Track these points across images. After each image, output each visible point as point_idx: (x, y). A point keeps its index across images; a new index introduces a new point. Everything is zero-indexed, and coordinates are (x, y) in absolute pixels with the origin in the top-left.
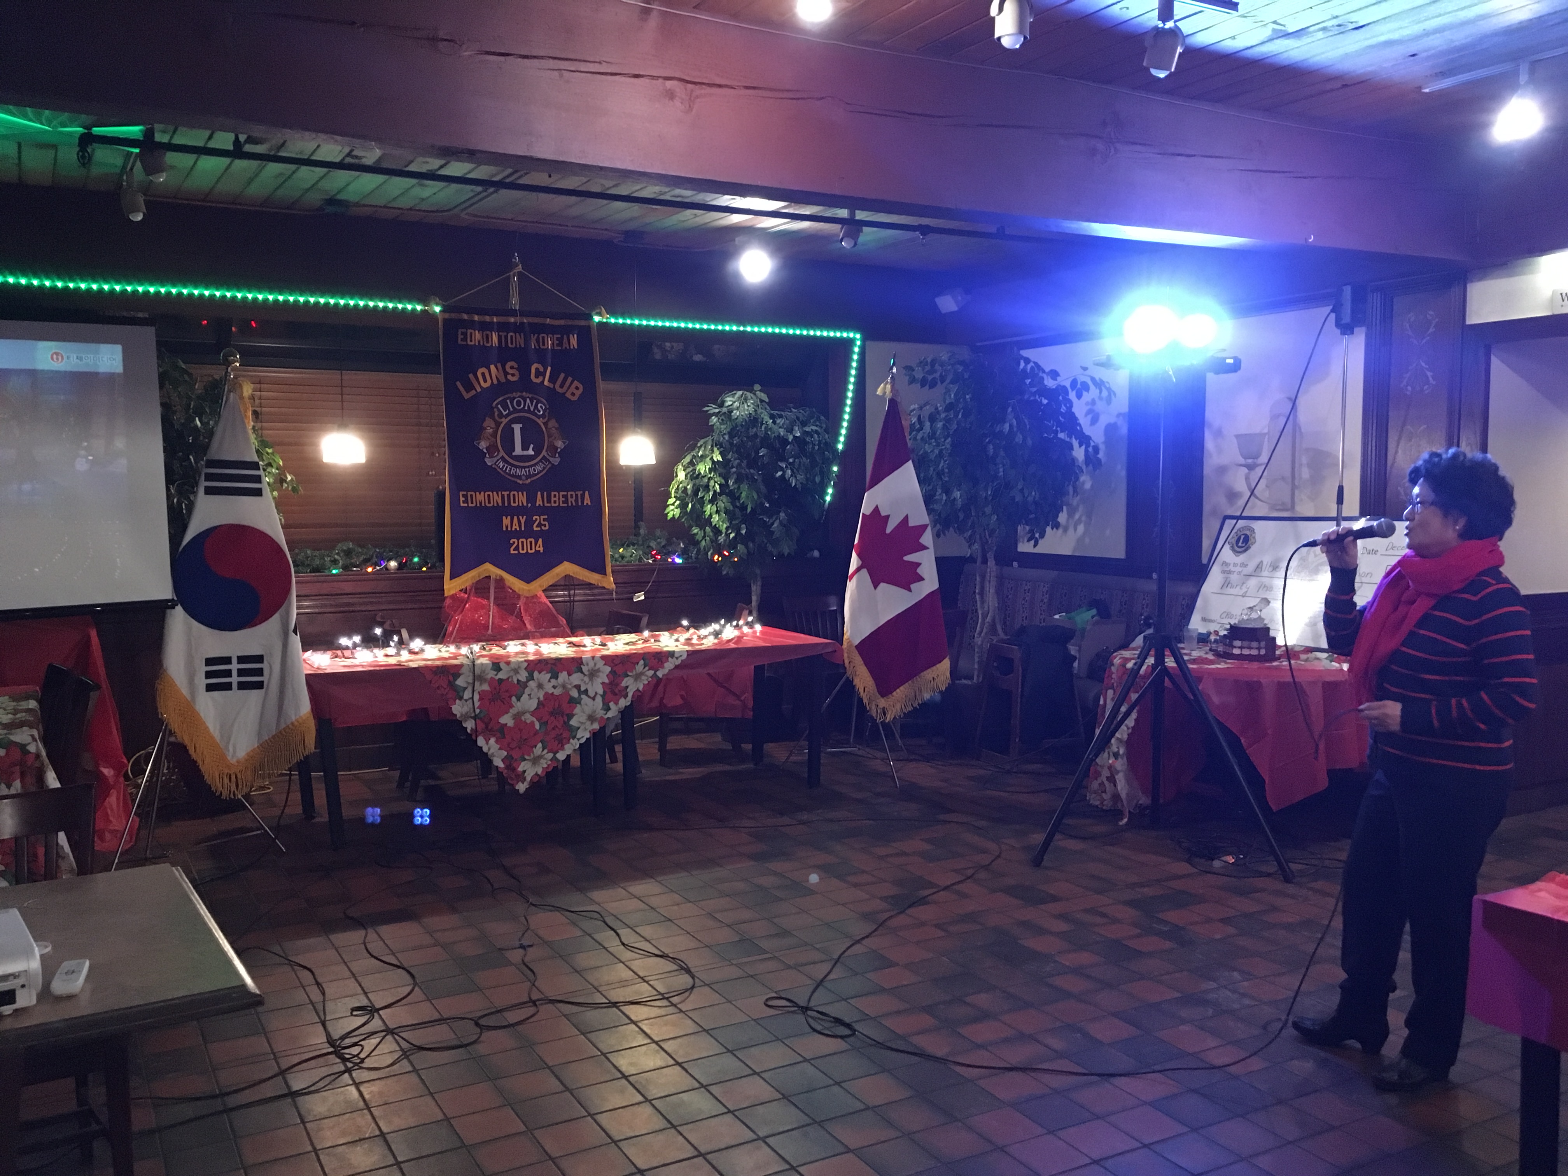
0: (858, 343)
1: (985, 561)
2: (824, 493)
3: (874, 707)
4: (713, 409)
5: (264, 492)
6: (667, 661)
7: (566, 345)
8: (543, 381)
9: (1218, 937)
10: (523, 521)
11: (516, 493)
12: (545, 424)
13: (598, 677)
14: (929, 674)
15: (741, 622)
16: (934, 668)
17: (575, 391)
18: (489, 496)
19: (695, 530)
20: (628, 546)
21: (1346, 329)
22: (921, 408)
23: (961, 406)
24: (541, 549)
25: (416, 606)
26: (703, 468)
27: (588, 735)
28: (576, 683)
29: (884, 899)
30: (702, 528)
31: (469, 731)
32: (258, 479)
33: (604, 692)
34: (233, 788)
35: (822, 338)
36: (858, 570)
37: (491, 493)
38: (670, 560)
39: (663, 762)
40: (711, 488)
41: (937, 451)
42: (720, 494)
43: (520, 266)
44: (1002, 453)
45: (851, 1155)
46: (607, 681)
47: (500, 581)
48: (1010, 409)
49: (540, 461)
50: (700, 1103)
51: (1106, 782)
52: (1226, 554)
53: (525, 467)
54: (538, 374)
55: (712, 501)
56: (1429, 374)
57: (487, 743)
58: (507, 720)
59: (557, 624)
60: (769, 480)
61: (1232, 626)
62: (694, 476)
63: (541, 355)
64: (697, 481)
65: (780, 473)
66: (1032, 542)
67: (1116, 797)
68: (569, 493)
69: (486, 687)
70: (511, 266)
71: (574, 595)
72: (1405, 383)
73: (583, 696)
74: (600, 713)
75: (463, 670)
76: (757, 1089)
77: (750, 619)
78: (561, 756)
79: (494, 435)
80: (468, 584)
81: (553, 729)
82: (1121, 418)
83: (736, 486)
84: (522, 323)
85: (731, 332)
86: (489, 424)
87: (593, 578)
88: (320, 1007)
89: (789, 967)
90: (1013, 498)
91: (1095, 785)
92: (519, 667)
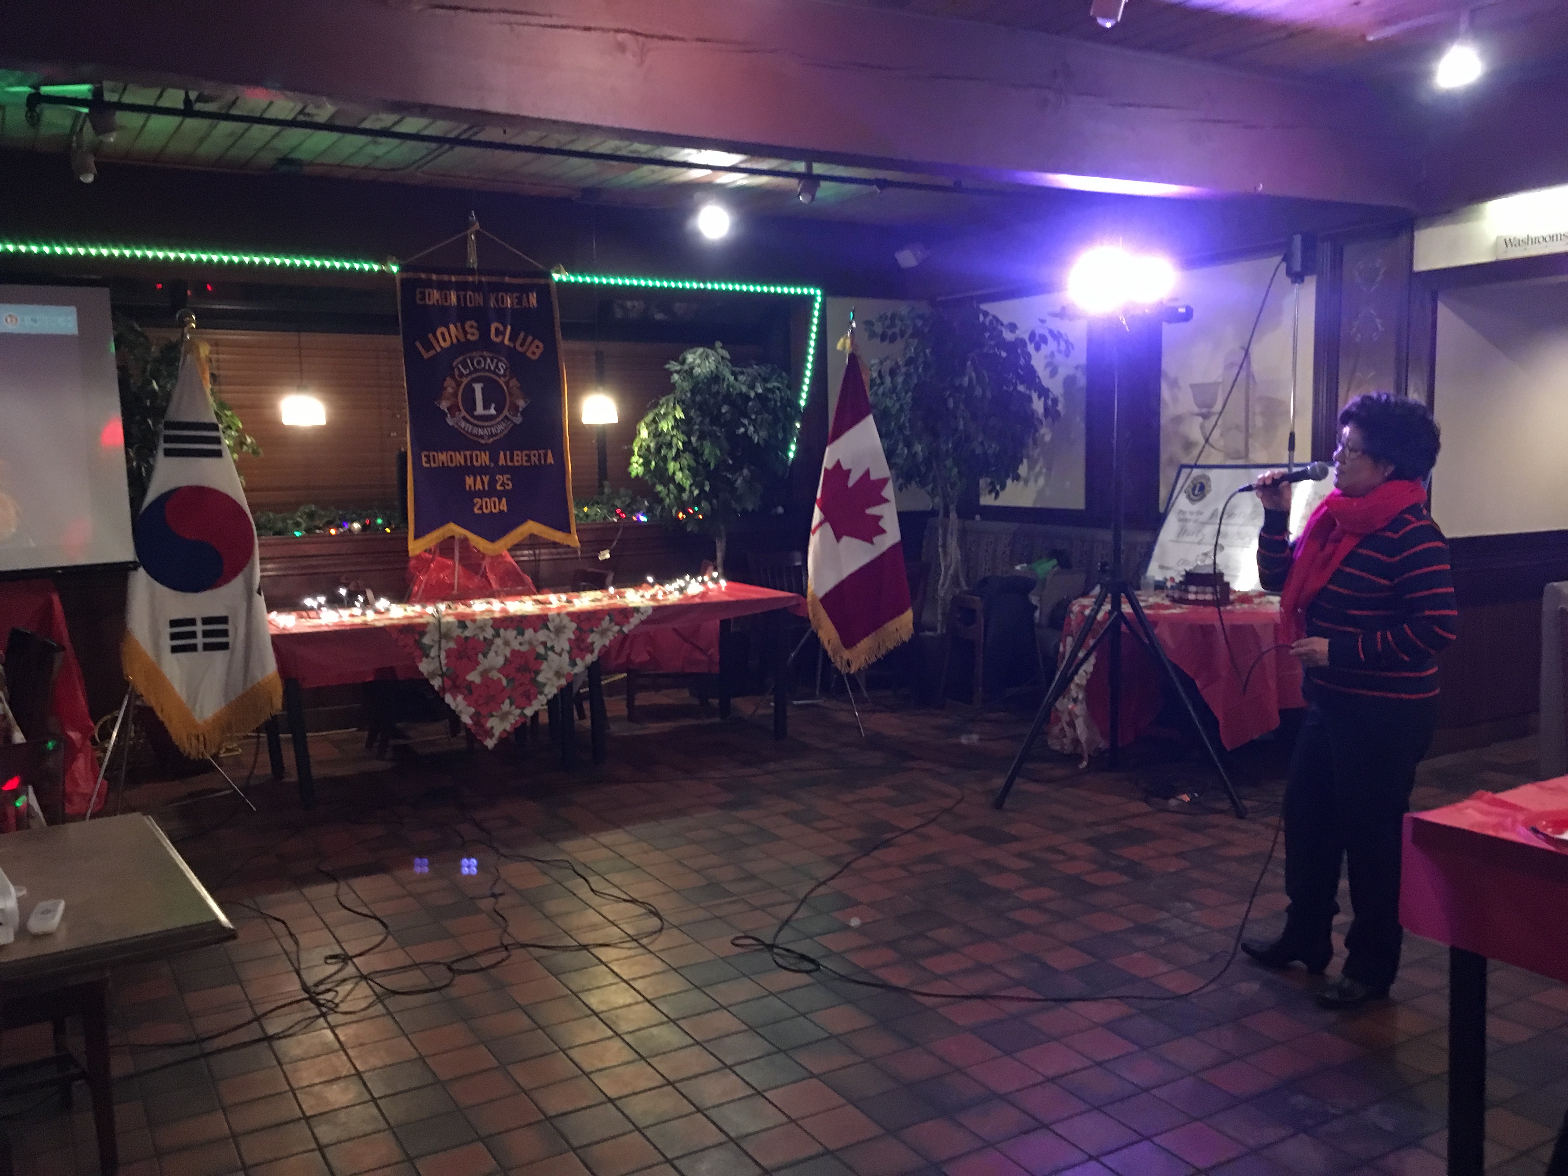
0: (819, 299)
1: (947, 515)
2: (787, 449)
3: (838, 659)
4: (673, 366)
5: (224, 454)
6: (633, 616)
7: (525, 304)
8: (503, 341)
9: (1172, 870)
10: (486, 479)
11: (478, 453)
12: (507, 384)
13: (564, 633)
14: (891, 626)
15: (706, 578)
16: (897, 619)
17: (536, 350)
18: (451, 456)
19: (659, 488)
20: (593, 505)
21: (1297, 277)
22: (881, 363)
23: (921, 360)
24: (505, 509)
25: (381, 567)
26: (665, 426)
27: (555, 691)
28: (542, 639)
29: (850, 842)
30: (666, 485)
31: (436, 688)
32: (218, 441)
33: (571, 648)
34: (202, 747)
35: (782, 295)
36: (821, 524)
37: (453, 454)
38: (635, 518)
39: (631, 718)
40: (674, 445)
41: (897, 406)
42: (683, 452)
43: (477, 224)
44: (962, 406)
45: (814, 1081)
46: (572, 637)
47: (465, 541)
48: (969, 363)
49: (502, 420)
50: (668, 1036)
51: (1066, 728)
52: (1182, 502)
53: (486, 427)
54: (498, 332)
55: (675, 459)
56: (1378, 321)
57: (455, 699)
58: (474, 677)
59: (522, 582)
60: (732, 437)
61: (1187, 572)
62: (657, 434)
63: (501, 314)
64: (661, 439)
65: (742, 430)
66: (993, 495)
67: (1076, 741)
68: (533, 452)
69: (452, 645)
70: (467, 225)
71: (540, 554)
72: (1354, 330)
73: (550, 653)
74: (567, 669)
75: (428, 629)
76: (724, 1021)
77: (715, 574)
78: (529, 712)
79: (455, 395)
80: (432, 545)
81: (521, 685)
82: (1080, 370)
83: (699, 443)
84: (480, 282)
85: (691, 290)
86: (449, 383)
87: (558, 536)
88: (293, 957)
89: (754, 908)
90: (973, 451)
91: (1056, 730)
92: (486, 625)
